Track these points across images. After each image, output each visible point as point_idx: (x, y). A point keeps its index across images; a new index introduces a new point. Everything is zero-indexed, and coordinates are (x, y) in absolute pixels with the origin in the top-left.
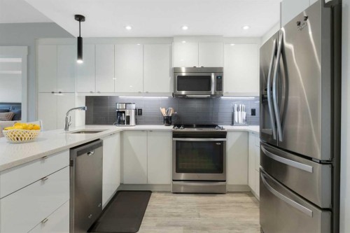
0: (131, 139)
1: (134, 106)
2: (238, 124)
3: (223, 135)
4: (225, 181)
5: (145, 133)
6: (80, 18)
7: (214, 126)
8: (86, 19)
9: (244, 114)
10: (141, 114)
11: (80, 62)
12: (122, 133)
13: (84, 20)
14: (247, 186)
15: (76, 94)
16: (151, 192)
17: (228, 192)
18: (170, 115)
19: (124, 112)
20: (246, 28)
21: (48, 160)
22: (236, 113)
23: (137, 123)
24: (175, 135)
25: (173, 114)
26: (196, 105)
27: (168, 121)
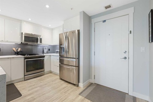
2: (45, 53)
3: (44, 57)
4: (44, 71)
5: (10, 59)
9: (47, 50)
14: (51, 71)
16: (13, 84)
17: (46, 74)
20: (50, 25)
22: (44, 50)
24: (25, 58)
26: (29, 47)
27: (18, 53)
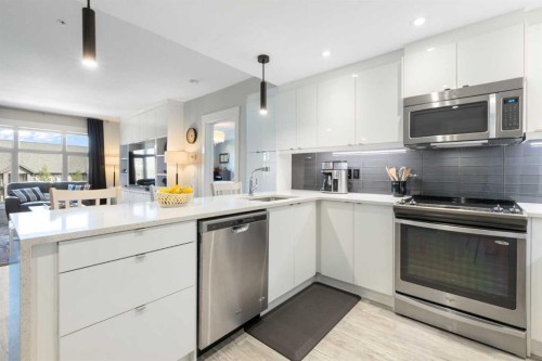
0: (331, 212)
1: (345, 166)
3: (519, 225)
4: (524, 330)
5: (351, 205)
6: (263, 59)
7: (508, 203)
8: (270, 59)
10: (357, 177)
11: (263, 112)
12: (319, 202)
13: (268, 61)
15: (278, 153)
16: (359, 298)
18: (403, 179)
19: (330, 174)
21: (148, 233)
23: (350, 189)
24: (400, 213)
25: (409, 178)
27: (399, 188)
